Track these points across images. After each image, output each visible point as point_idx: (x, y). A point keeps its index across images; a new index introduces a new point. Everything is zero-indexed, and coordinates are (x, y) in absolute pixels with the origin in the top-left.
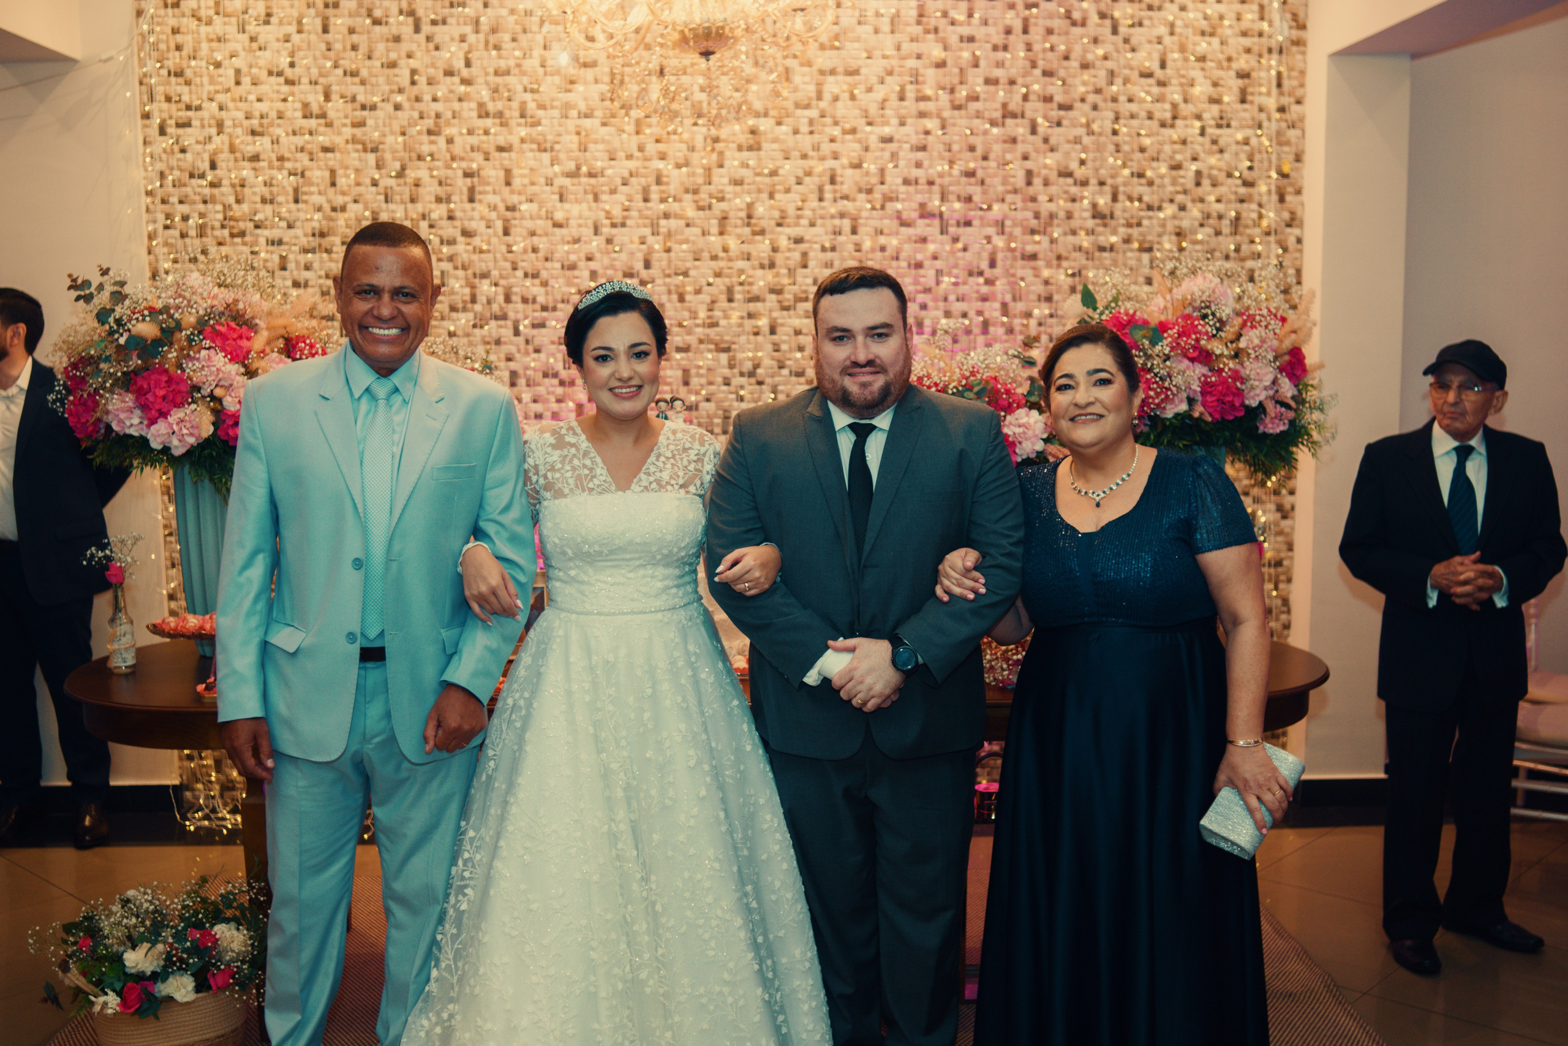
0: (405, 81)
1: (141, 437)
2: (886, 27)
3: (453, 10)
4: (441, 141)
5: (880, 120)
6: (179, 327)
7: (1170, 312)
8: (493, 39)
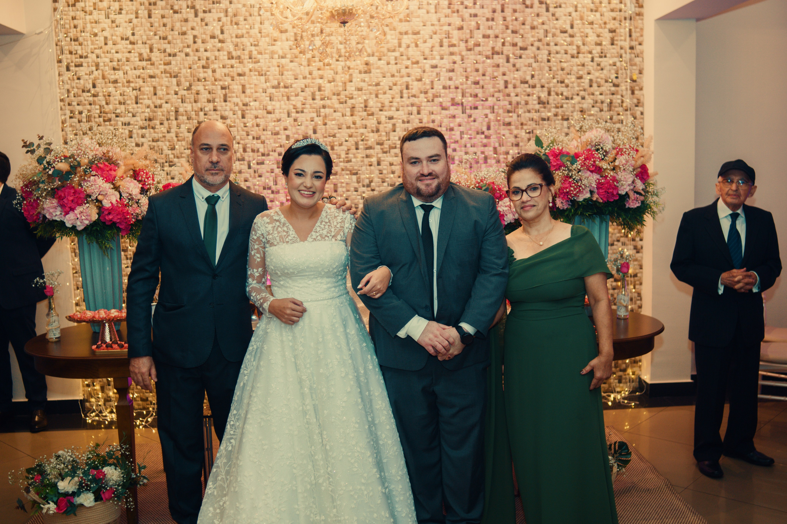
0: (191, 41)
1: (61, 221)
2: (433, 10)
3: (214, 5)
4: (210, 71)
5: (431, 56)
6: (79, 165)
7: (580, 148)
8: (234, 20)
